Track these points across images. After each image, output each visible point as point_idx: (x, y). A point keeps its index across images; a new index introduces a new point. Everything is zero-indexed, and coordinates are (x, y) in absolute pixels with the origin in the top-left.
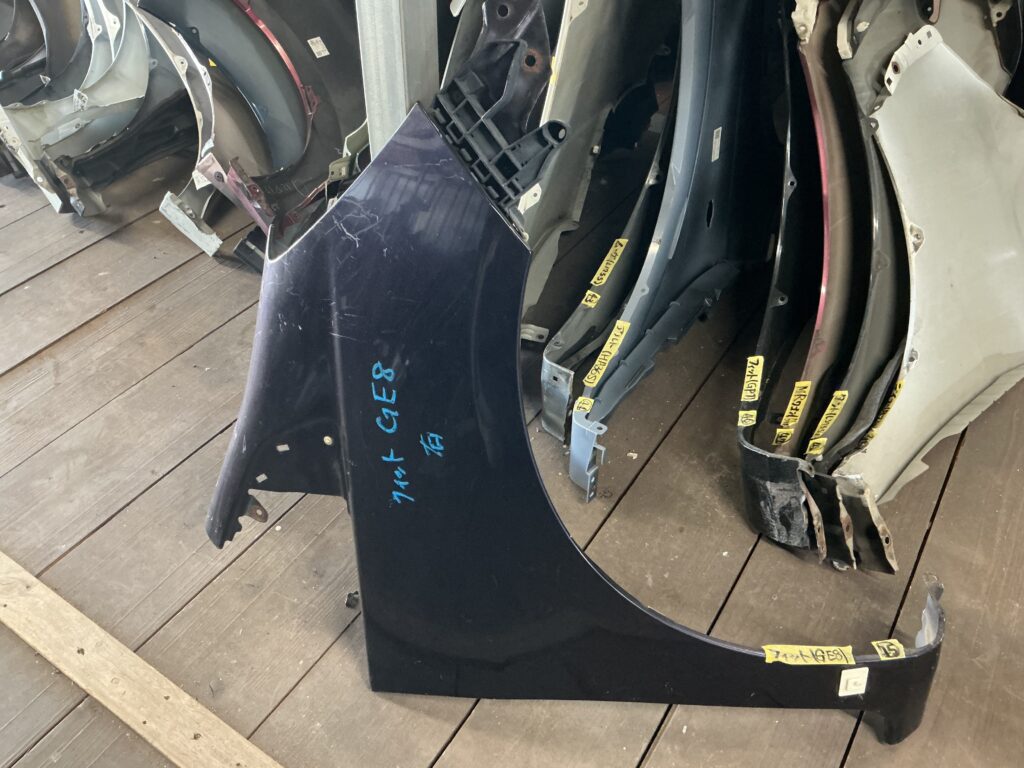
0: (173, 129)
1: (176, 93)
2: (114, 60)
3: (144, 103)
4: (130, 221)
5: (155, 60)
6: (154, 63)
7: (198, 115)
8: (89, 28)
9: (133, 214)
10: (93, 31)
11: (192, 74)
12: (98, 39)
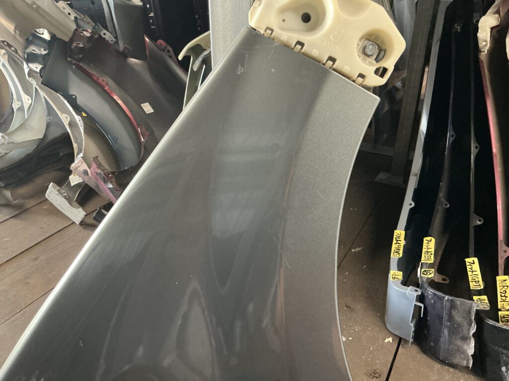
0: (60, 154)
1: (62, 134)
2: (26, 117)
3: (42, 140)
4: (28, 207)
5: (51, 118)
6: (50, 119)
7: (75, 145)
8: (13, 105)
9: (30, 203)
10: (16, 106)
11: (72, 124)
12: (18, 109)
